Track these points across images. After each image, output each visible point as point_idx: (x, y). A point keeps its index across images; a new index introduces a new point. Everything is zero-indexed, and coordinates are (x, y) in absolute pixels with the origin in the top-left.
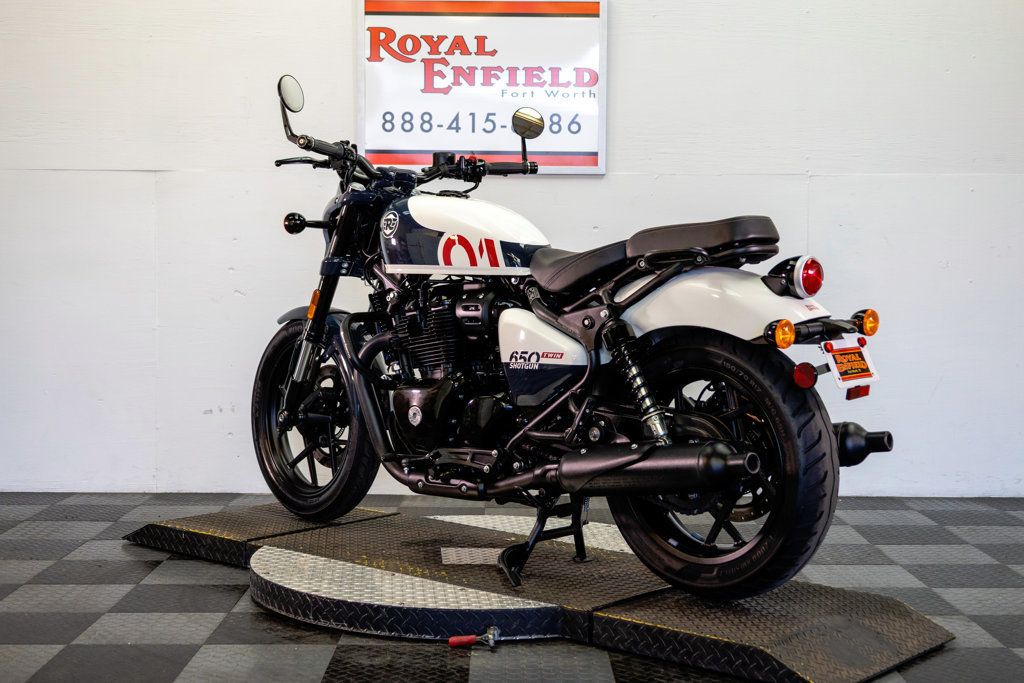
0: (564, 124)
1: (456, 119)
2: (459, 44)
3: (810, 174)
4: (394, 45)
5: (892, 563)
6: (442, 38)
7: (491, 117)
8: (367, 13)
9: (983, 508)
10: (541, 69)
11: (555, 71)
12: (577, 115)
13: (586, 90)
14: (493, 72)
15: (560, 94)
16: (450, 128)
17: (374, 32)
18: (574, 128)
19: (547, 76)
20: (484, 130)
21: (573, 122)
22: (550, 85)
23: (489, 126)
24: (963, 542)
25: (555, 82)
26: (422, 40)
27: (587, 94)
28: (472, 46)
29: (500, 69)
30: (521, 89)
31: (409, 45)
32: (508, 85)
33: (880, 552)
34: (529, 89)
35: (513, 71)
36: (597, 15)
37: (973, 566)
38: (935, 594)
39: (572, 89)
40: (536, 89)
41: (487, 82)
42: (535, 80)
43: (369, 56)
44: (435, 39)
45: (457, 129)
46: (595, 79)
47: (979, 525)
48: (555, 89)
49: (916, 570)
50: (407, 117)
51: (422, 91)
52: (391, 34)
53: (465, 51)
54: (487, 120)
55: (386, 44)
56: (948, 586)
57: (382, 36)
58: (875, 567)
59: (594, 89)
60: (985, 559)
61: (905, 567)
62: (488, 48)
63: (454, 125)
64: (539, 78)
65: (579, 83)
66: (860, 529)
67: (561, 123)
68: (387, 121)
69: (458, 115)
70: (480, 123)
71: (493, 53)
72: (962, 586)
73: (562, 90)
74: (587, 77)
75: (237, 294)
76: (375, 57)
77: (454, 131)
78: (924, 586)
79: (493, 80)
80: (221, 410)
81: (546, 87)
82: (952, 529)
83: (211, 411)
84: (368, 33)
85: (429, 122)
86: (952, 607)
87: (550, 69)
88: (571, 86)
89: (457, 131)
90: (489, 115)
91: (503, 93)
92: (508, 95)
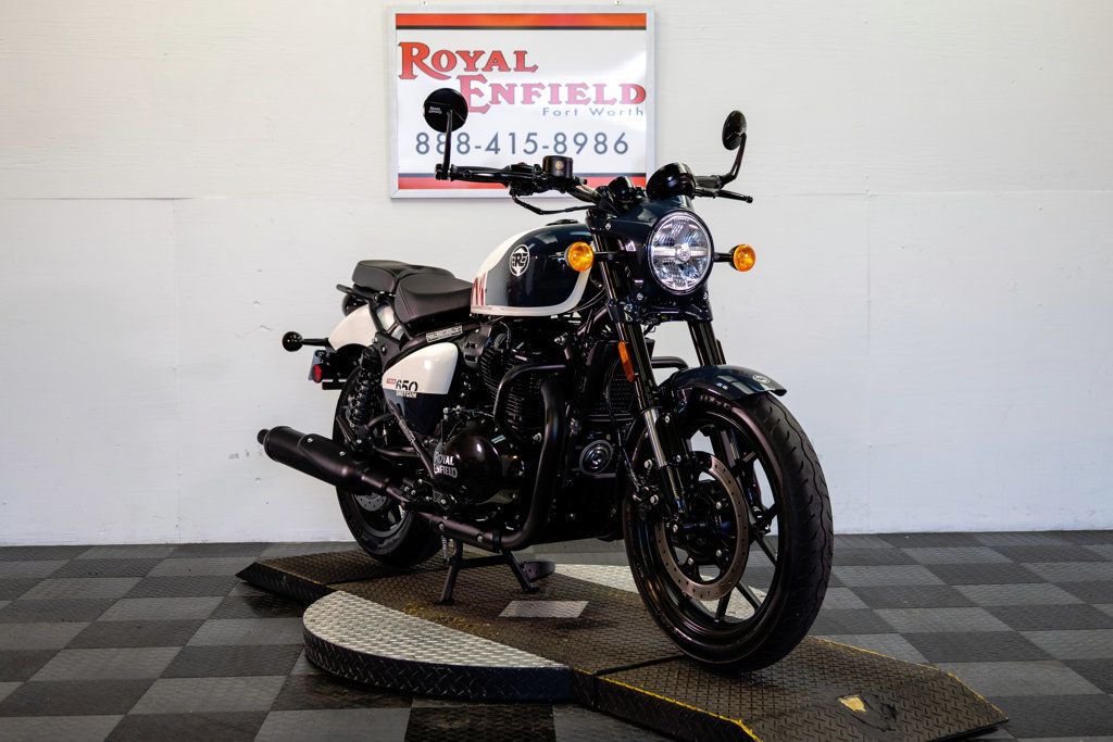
0: (610, 143)
1: (495, 139)
2: (497, 59)
3: (869, 193)
4: (428, 61)
5: (972, 605)
6: (479, 54)
7: (532, 137)
8: (398, 27)
9: (1058, 543)
10: (584, 86)
11: (600, 88)
12: (623, 134)
13: (633, 107)
14: (533, 90)
15: (604, 114)
16: (488, 149)
17: (407, 47)
18: (621, 147)
19: (591, 93)
20: (525, 151)
21: (619, 141)
22: (595, 103)
23: (530, 147)
24: (1042, 581)
25: (600, 99)
26: (457, 56)
27: (634, 111)
28: (511, 61)
29: (540, 86)
30: (563, 107)
31: (444, 61)
32: (550, 103)
33: (958, 593)
34: (572, 107)
35: (555, 88)
36: (644, 28)
37: (1057, 606)
38: (1022, 637)
39: (618, 107)
40: (580, 107)
41: (527, 100)
42: (579, 98)
43: (401, 73)
44: (472, 55)
45: (497, 150)
46: (641, 94)
47: (1056, 561)
48: (600, 107)
49: (999, 612)
50: (443, 138)
52: (424, 50)
53: (504, 67)
54: (528, 140)
55: (419, 60)
56: (1035, 628)
57: (415, 52)
58: (956, 610)
59: (641, 106)
60: (1068, 598)
61: (986, 608)
62: (528, 64)
63: (493, 146)
64: (583, 95)
65: (626, 100)
66: (934, 569)
67: (606, 143)
68: (422, 143)
69: (496, 135)
70: (521, 144)
71: (534, 68)
72: (1050, 628)
73: (608, 107)
74: (633, 94)
75: (263, 329)
76: (407, 74)
77: (493, 151)
78: (1009, 629)
79: (534, 98)
80: (248, 454)
81: (591, 104)
82: (1028, 566)
83: (237, 455)
84: (400, 48)
85: (466, 143)
86: (1042, 652)
87: (594, 85)
88: (617, 103)
89: (496, 153)
90: (530, 135)
91: (545, 111)
92: (550, 114)
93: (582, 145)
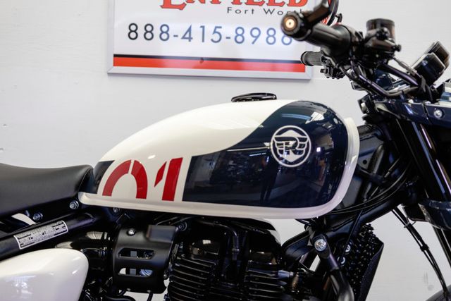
0: (279, 37)
1: (189, 30)
7: (218, 30)
13: (298, 8)
15: (275, 12)
16: (184, 38)
18: (287, 40)
20: (212, 40)
22: (268, 5)
23: (216, 37)
25: (272, 2)
30: (242, 7)
32: (233, 3)
34: (250, 7)
39: (285, 9)
40: (256, 8)
45: (190, 39)
46: (305, 0)
48: (271, 8)
50: (149, 28)
51: (161, 6)
54: (215, 32)
63: (187, 36)
65: (292, 3)
67: (276, 36)
68: (132, 31)
69: (190, 28)
70: (209, 34)
73: (278, 8)
77: (188, 40)
81: (265, 6)
85: (166, 32)
88: (285, 6)
89: (190, 41)
90: (216, 27)
91: (228, 10)
92: (232, 12)
93: (257, 37)
